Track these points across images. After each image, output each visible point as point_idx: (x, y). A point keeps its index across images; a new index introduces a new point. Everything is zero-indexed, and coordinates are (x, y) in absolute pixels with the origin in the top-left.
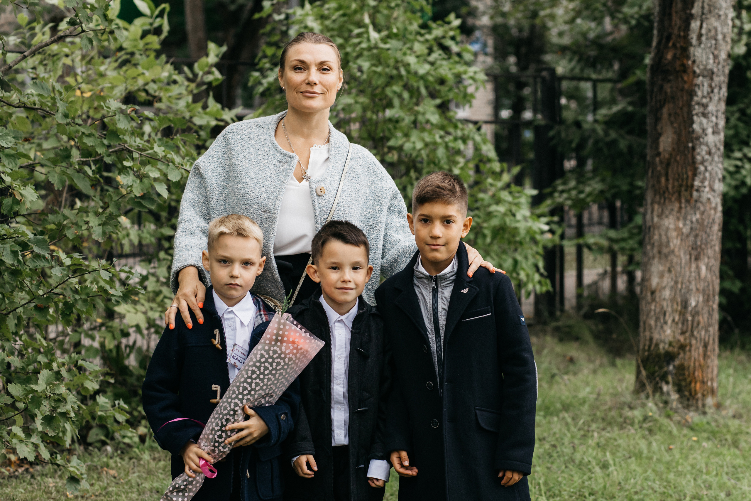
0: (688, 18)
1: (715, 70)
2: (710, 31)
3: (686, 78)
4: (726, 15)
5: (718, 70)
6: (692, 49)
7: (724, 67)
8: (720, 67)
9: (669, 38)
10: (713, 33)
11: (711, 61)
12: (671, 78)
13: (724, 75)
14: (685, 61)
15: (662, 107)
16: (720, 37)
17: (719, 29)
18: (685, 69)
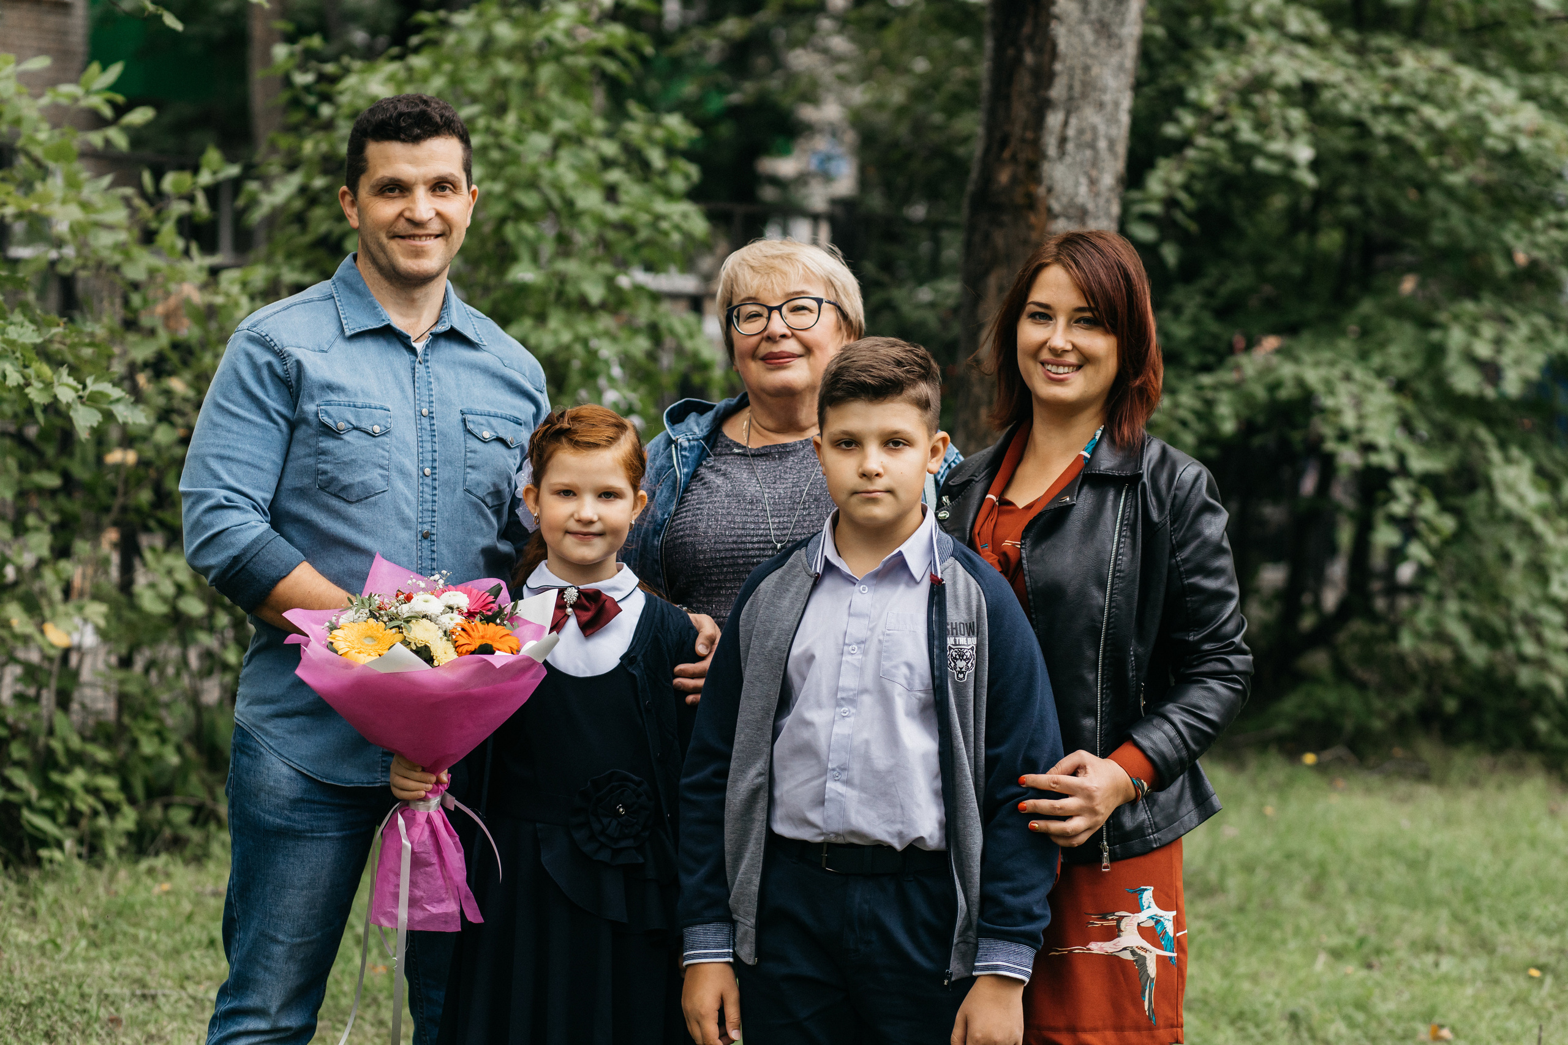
0: (1043, 106)
1: (1090, 206)
2: (1081, 132)
3: (1033, 219)
4: (1117, 104)
5: (1097, 206)
6: (1046, 167)
7: (1108, 201)
8: (1101, 201)
9: (1004, 142)
10: (1088, 137)
11: (1083, 189)
12: (1006, 218)
13: (1108, 214)
14: (1032, 188)
15: (986, 272)
16: (1102, 144)
17: (1102, 128)
18: (1031, 203)
